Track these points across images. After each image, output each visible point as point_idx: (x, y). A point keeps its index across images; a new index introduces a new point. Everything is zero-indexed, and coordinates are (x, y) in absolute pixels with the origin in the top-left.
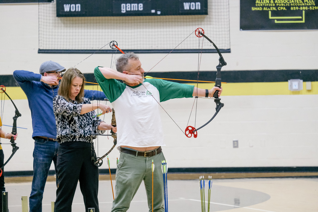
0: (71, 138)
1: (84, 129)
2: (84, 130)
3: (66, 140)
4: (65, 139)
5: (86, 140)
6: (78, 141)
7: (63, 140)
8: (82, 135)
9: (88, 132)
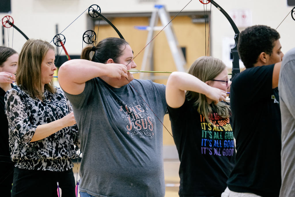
0: (34, 165)
1: (57, 141)
2: (56, 144)
3: (25, 166)
4: (24, 164)
5: (59, 168)
6: (45, 170)
7: (20, 164)
8: (52, 152)
9: (63, 147)
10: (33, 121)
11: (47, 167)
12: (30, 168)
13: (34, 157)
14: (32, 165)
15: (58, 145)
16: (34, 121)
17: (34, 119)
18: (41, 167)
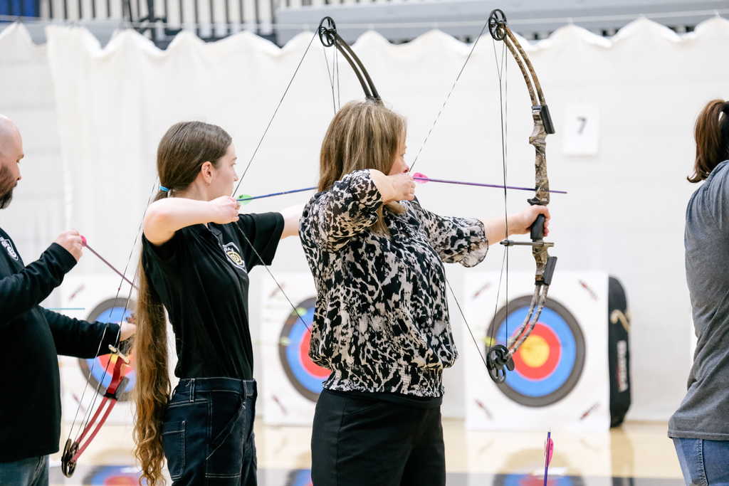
10: (384, 269)
11: (412, 387)
12: (373, 389)
13: (384, 346)
14: (379, 381)
15: (431, 340)
16: (387, 270)
17: (387, 265)
18: (398, 385)
